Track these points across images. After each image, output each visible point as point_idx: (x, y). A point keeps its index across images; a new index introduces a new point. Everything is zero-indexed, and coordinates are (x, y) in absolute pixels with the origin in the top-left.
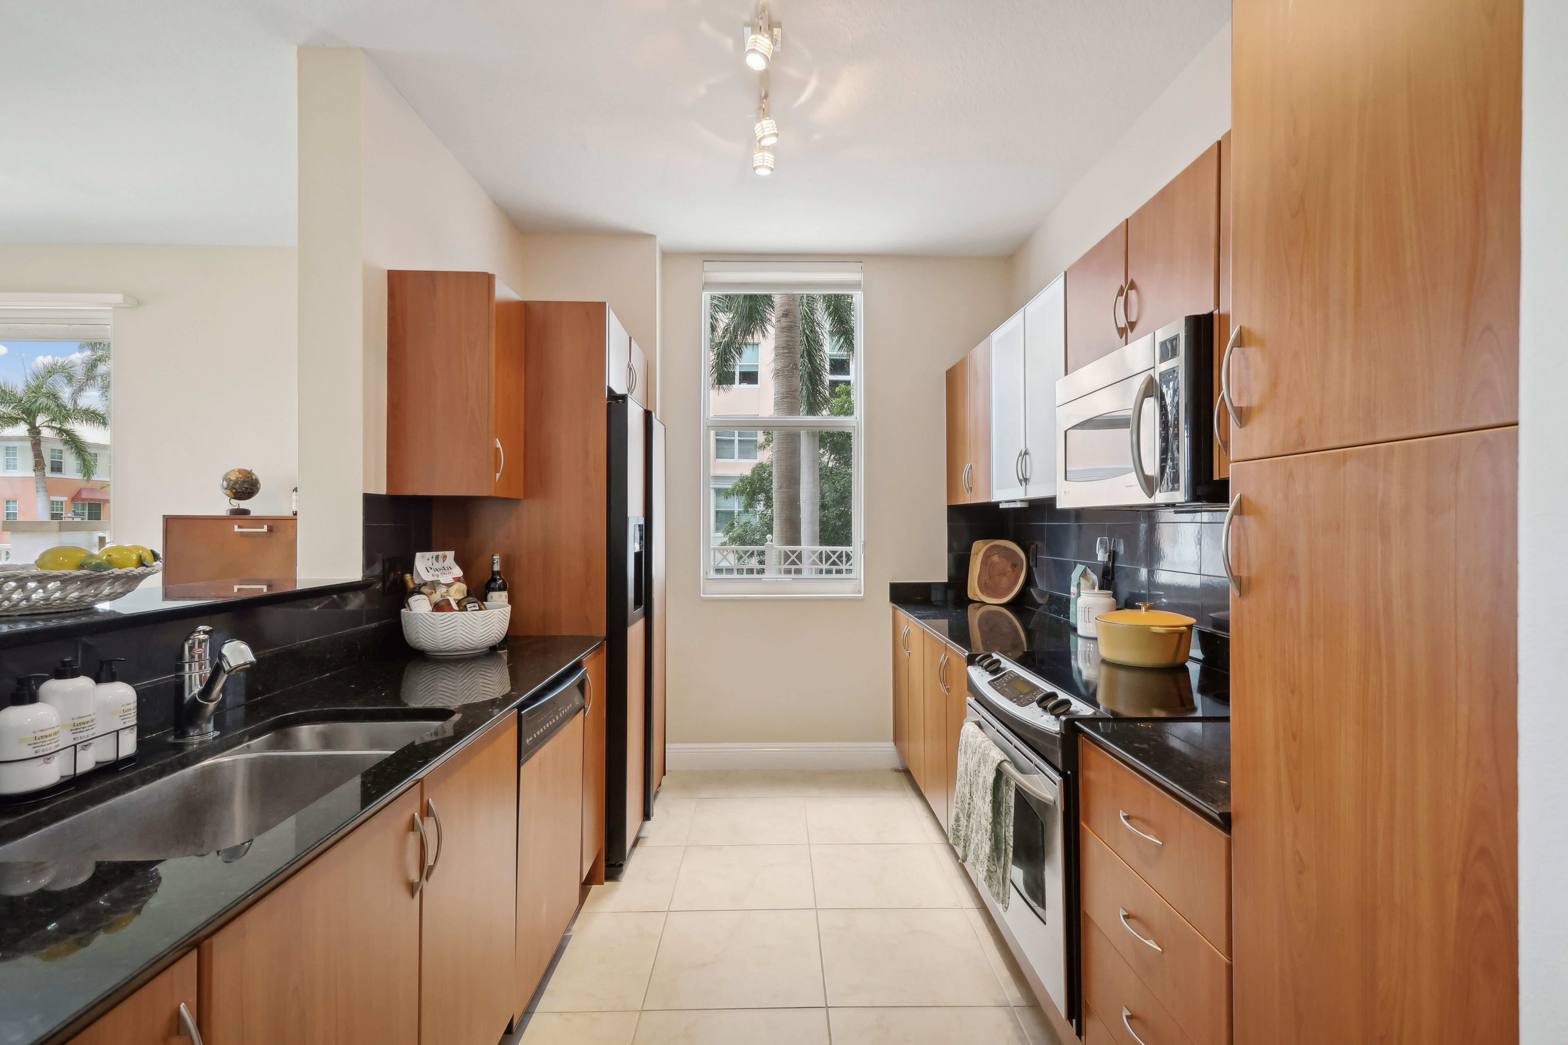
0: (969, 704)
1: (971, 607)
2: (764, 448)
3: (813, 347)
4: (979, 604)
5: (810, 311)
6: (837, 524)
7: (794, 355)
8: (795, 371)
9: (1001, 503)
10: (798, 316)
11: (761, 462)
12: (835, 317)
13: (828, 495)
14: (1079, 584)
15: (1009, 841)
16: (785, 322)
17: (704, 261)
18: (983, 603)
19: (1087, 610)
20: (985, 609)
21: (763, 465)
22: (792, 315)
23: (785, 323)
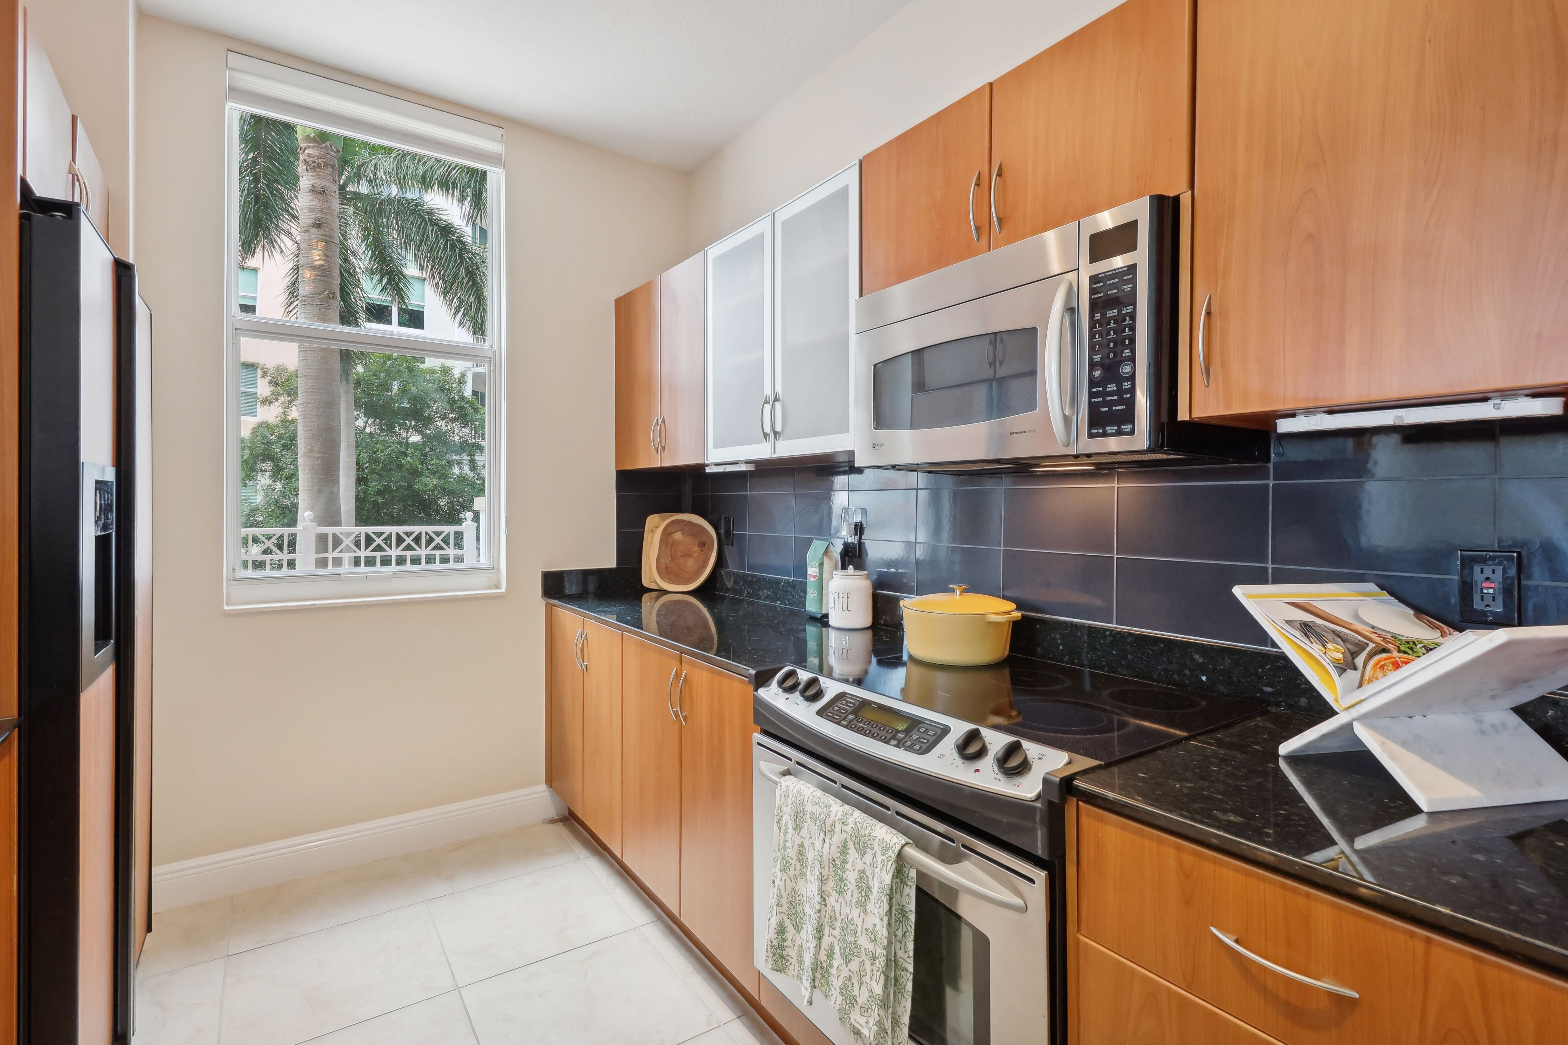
0: (759, 744)
1: (646, 597)
2: (271, 402)
3: (348, 281)
4: (657, 592)
5: (342, 236)
6: (380, 501)
7: (330, 280)
8: (332, 301)
9: (708, 466)
10: (336, 230)
11: (265, 421)
12: (375, 251)
13: (367, 467)
14: (821, 565)
15: (905, 965)
16: (316, 234)
17: (229, 50)
18: (665, 592)
19: (845, 596)
20: (666, 598)
21: (269, 424)
22: (327, 227)
23: (317, 236)
